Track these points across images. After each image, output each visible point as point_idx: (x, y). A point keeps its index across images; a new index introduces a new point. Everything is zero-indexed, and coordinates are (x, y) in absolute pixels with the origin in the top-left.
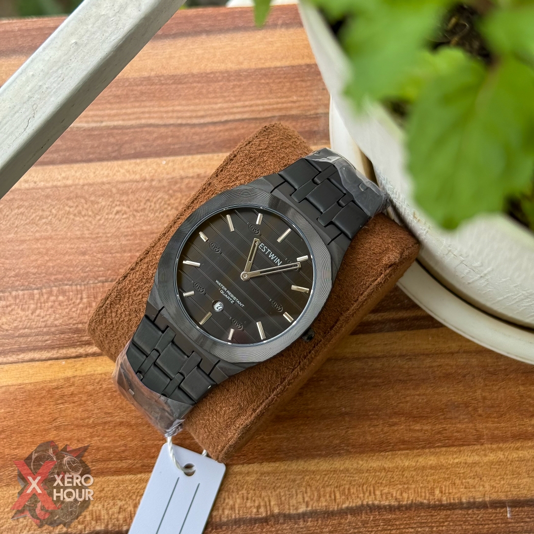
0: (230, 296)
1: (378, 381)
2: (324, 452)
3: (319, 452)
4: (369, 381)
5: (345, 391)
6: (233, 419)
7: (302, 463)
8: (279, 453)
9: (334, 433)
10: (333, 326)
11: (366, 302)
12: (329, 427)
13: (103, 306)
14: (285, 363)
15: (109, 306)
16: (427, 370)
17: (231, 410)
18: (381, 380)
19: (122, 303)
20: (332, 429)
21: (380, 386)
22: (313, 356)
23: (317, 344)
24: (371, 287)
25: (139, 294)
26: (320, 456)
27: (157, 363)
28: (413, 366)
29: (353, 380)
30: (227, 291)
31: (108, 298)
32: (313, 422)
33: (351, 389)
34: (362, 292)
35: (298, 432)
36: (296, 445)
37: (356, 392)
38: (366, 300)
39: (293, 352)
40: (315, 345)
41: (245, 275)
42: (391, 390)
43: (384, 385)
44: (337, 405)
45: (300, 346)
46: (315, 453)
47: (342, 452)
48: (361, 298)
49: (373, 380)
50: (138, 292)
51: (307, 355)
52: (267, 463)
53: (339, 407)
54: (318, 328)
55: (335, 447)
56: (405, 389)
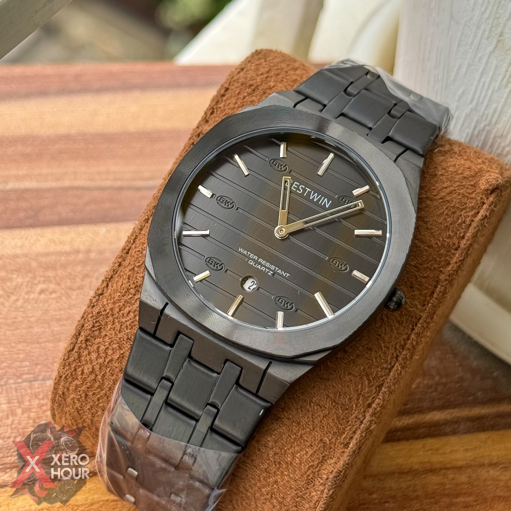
0: (265, 266)
6: (316, 468)
10: (433, 293)
11: (471, 249)
13: (73, 348)
14: (376, 360)
15: (84, 346)
17: (310, 453)
19: (103, 333)
22: (414, 343)
23: (416, 325)
24: (474, 224)
25: (129, 312)
27: (171, 400)
30: (258, 259)
31: (79, 334)
34: (462, 235)
38: (471, 245)
39: (384, 342)
40: (413, 326)
41: (280, 231)
45: (392, 330)
48: (464, 243)
50: (127, 309)
51: (406, 344)
54: (413, 299)
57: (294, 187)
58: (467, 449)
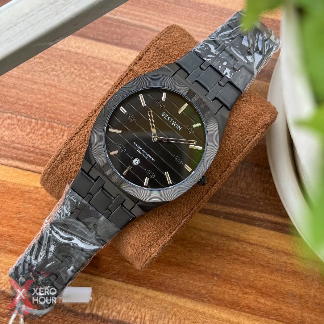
1: (246, 260)
2: (192, 296)
3: (189, 295)
4: (239, 258)
5: (220, 259)
7: (176, 298)
8: (162, 286)
9: (204, 285)
12: (201, 280)
16: (283, 263)
18: (248, 260)
20: (203, 282)
21: (246, 264)
26: (189, 297)
28: (274, 258)
29: (229, 254)
30: (142, 150)
32: (192, 273)
33: (225, 259)
35: (179, 276)
36: (175, 285)
37: (228, 262)
42: (253, 269)
43: (249, 264)
44: (212, 267)
46: (186, 294)
47: (205, 300)
49: (243, 258)
52: (152, 290)
53: (213, 269)
55: (201, 295)
56: (263, 271)
57: (166, 117)
58: (260, 236)
